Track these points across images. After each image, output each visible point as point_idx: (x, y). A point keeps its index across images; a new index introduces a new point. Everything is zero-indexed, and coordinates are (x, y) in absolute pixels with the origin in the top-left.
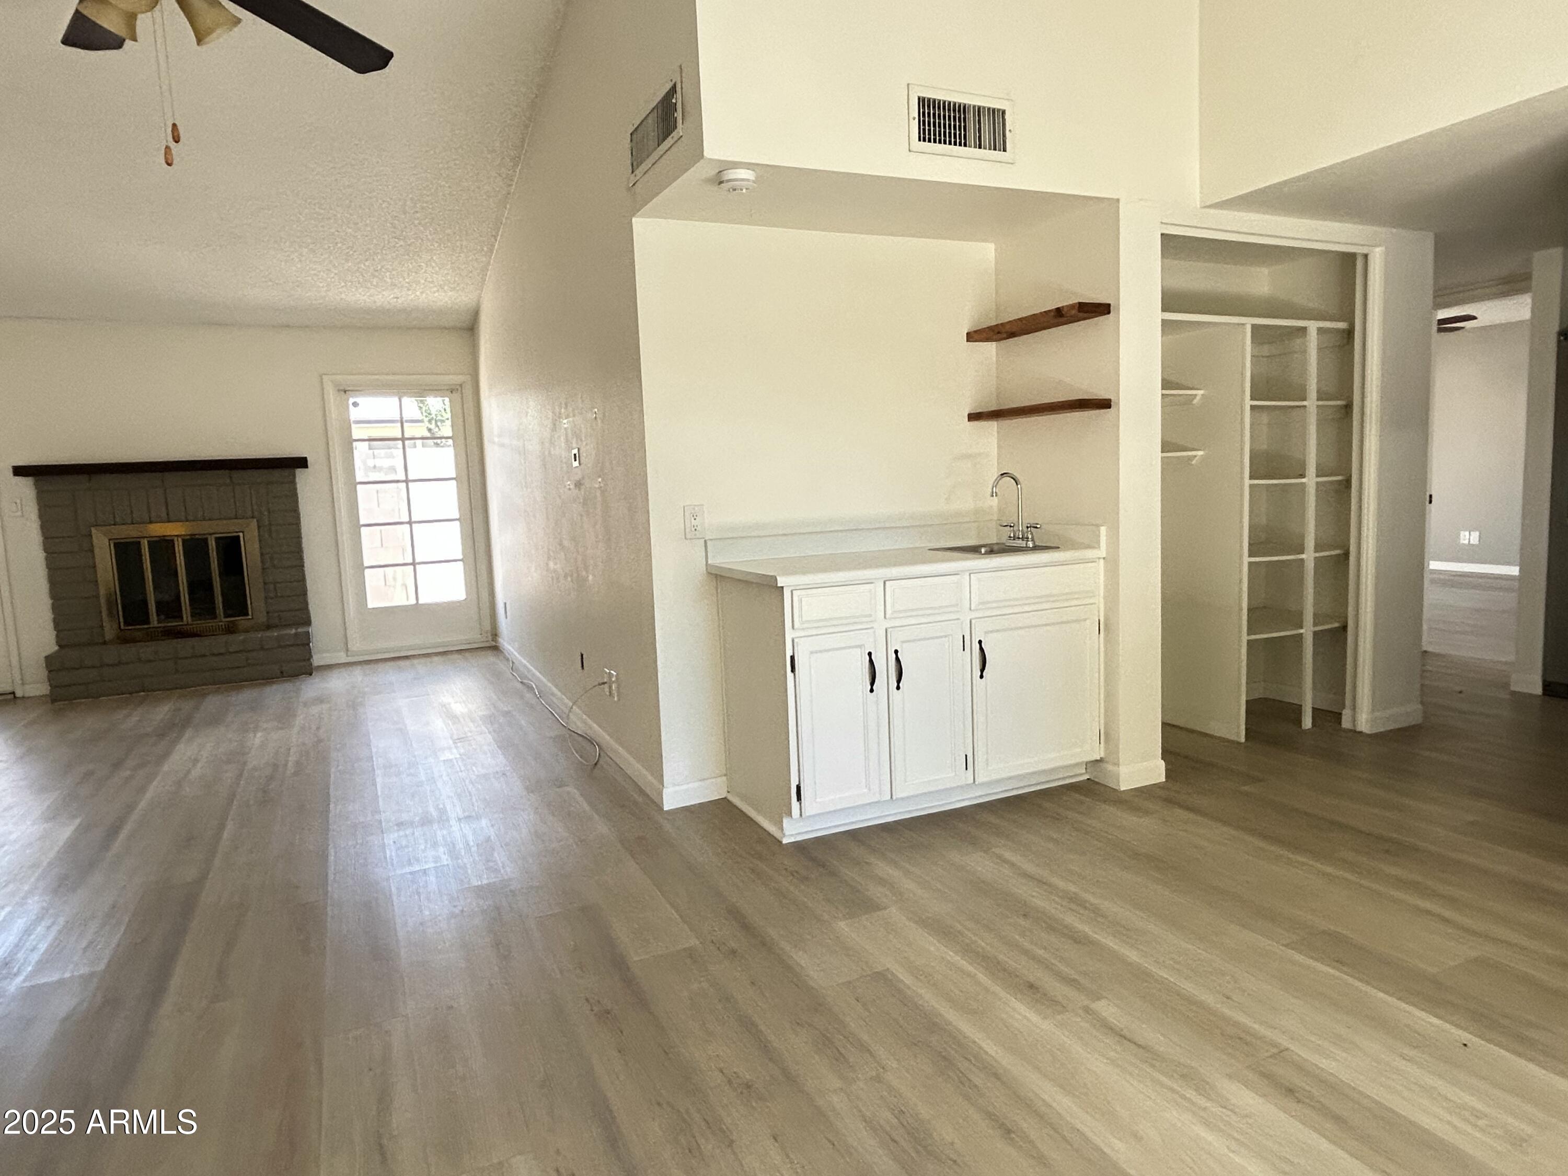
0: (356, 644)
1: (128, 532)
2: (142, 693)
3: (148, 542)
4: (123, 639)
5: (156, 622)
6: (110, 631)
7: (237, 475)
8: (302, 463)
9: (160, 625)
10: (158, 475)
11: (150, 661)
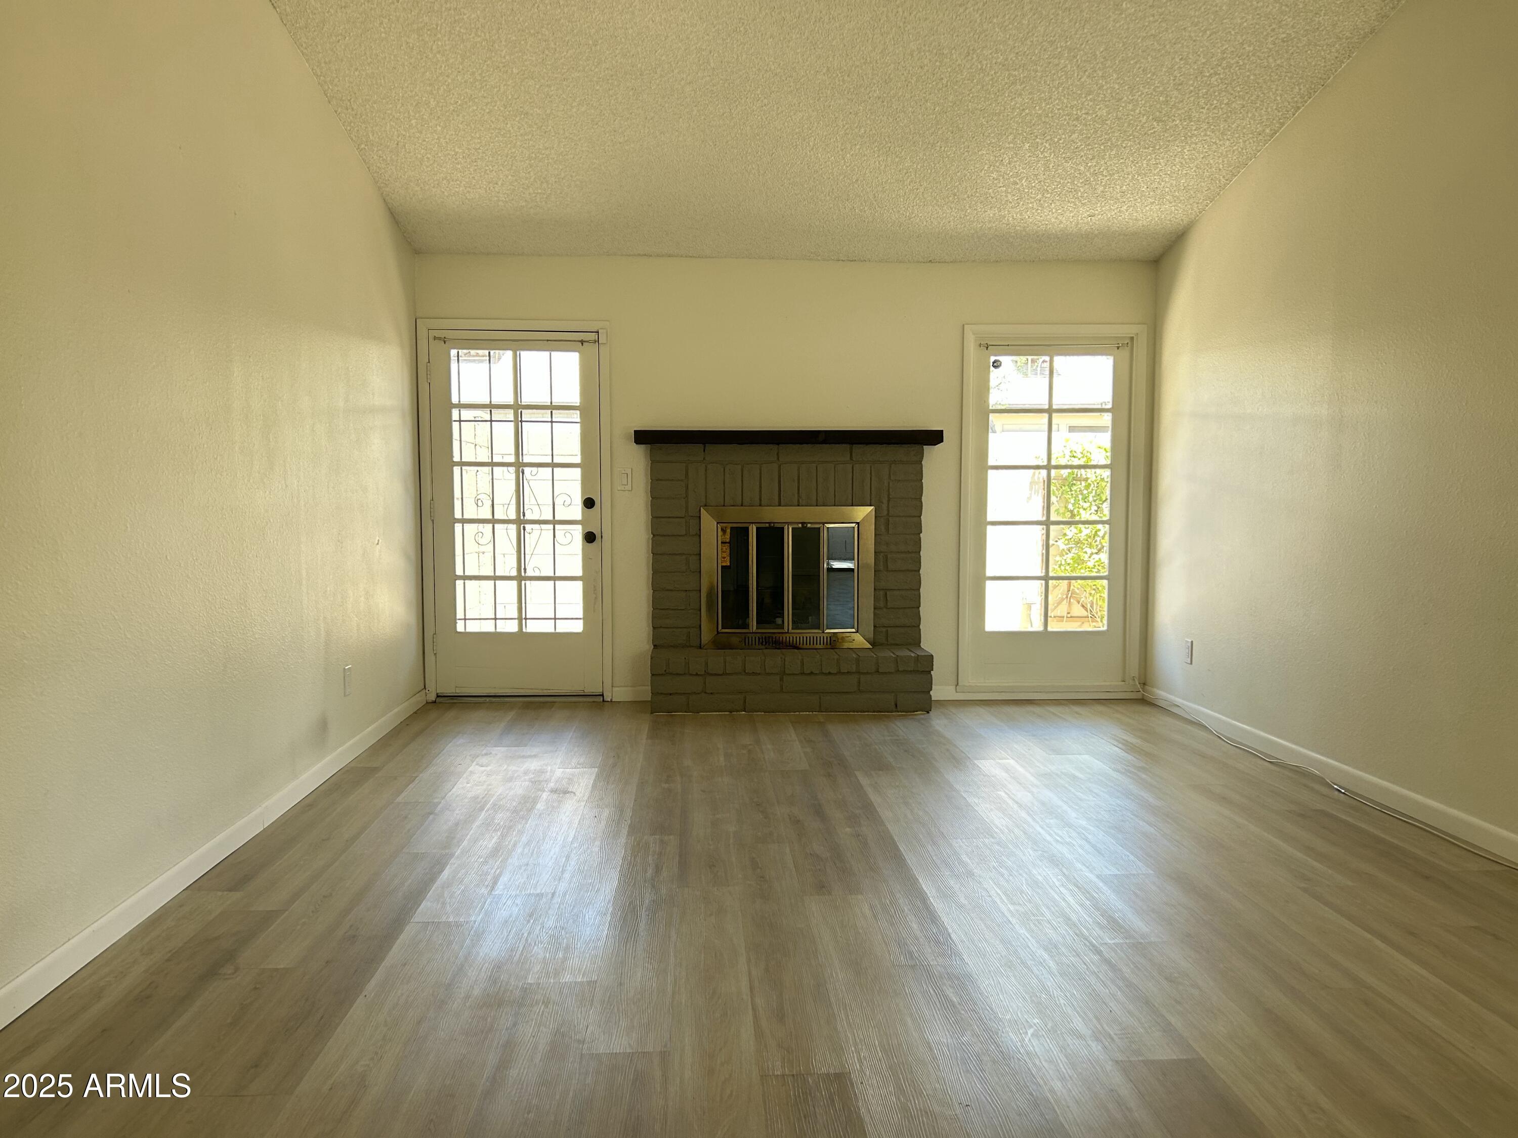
0: (969, 679)
1: (738, 516)
2: (744, 713)
3: (757, 529)
4: (720, 644)
5: (755, 628)
6: (707, 636)
7: (858, 449)
8: (935, 437)
9: (760, 631)
10: (774, 447)
11: (754, 674)
